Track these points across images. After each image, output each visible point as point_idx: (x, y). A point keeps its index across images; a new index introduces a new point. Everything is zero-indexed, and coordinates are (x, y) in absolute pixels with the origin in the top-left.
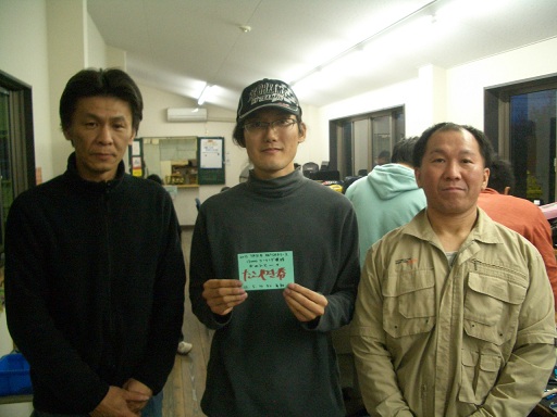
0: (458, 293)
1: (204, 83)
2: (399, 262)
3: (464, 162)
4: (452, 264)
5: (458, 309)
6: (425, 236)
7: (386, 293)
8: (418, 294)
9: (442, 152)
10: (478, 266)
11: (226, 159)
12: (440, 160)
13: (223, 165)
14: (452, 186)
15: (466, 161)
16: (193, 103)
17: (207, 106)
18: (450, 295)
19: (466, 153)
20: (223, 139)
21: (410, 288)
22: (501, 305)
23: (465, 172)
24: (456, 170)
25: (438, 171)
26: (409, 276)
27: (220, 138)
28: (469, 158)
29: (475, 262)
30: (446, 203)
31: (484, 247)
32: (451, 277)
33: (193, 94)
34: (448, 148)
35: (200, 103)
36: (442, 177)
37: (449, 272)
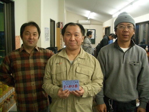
0: (73, 73)
1: (90, 12)
2: (57, 64)
3: (76, 35)
4: (72, 65)
5: (73, 77)
6: (64, 56)
7: (53, 73)
8: (61, 73)
9: (69, 32)
10: (79, 65)
11: (96, 36)
12: (69, 35)
13: (95, 38)
14: (72, 43)
15: (77, 35)
16: (86, 19)
17: (91, 20)
18: (71, 73)
19: (77, 33)
20: (95, 30)
21: (59, 72)
22: (86, 76)
23: (76, 38)
24: (74, 38)
25: (68, 38)
26: (59, 68)
27: (94, 30)
28: (77, 34)
29: (79, 64)
30: (71, 47)
31: (81, 59)
32: (71, 68)
33: (86, 16)
34: (71, 31)
35: (89, 18)
36: (70, 40)
37: (71, 67)
